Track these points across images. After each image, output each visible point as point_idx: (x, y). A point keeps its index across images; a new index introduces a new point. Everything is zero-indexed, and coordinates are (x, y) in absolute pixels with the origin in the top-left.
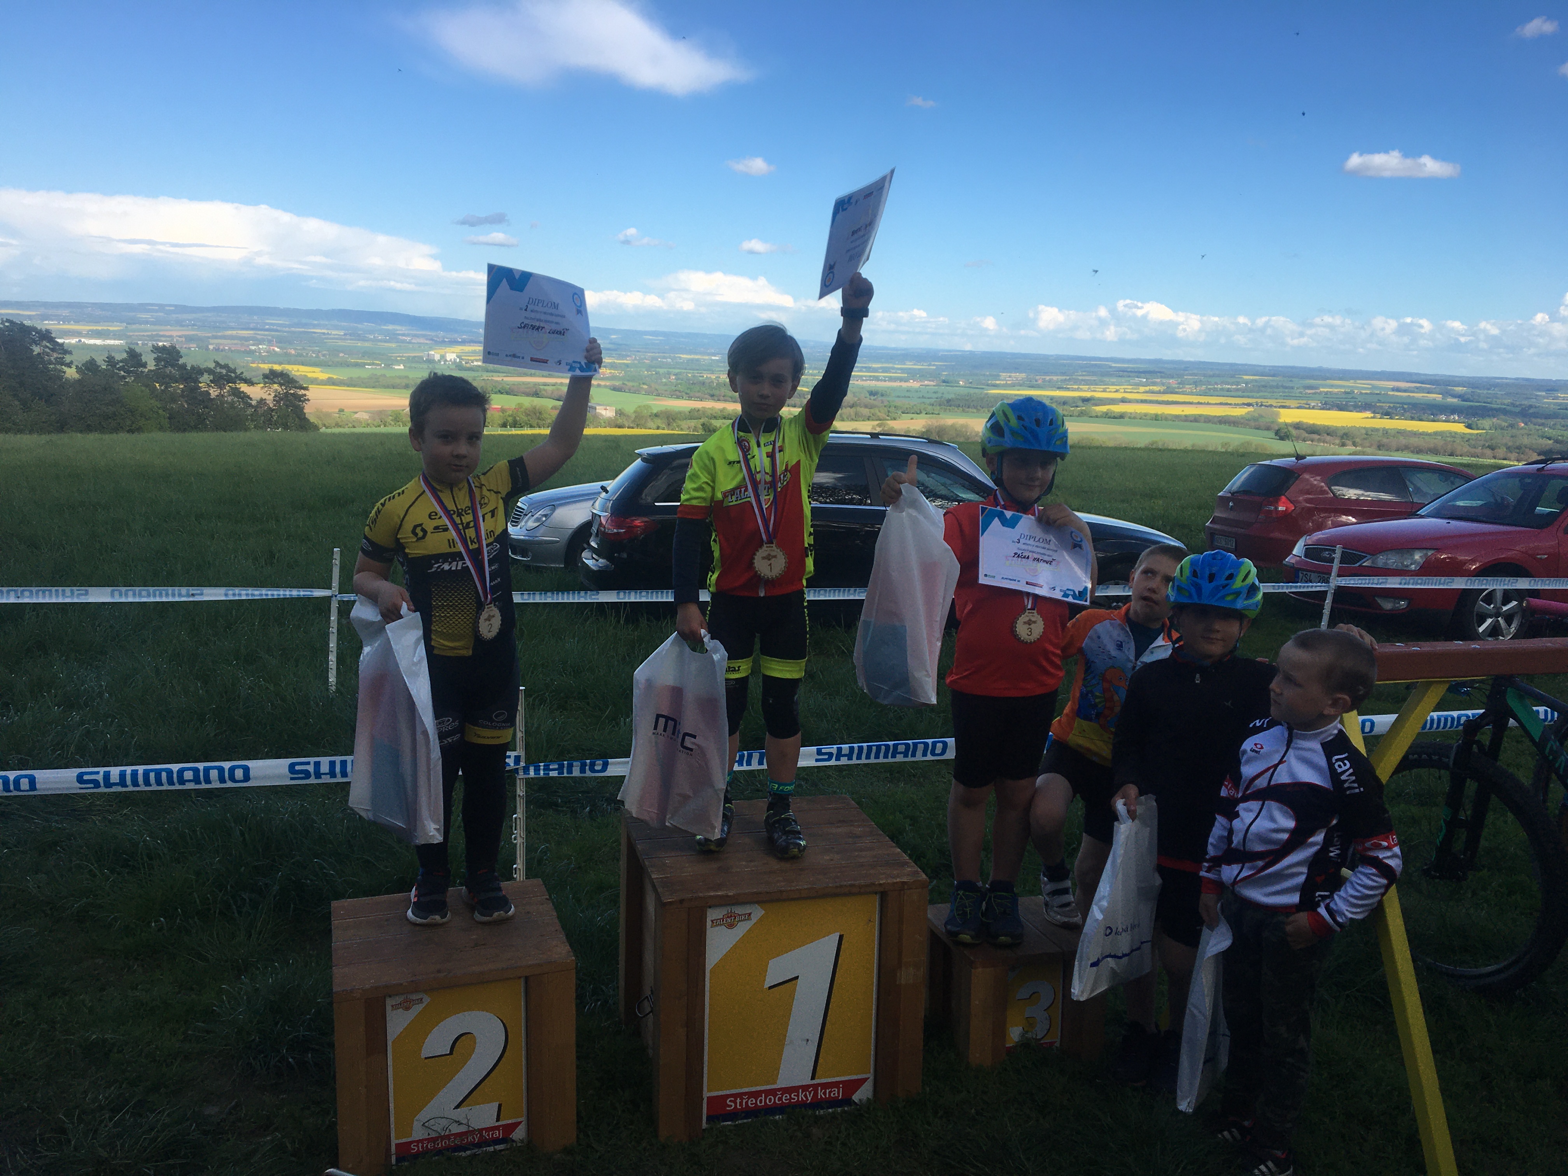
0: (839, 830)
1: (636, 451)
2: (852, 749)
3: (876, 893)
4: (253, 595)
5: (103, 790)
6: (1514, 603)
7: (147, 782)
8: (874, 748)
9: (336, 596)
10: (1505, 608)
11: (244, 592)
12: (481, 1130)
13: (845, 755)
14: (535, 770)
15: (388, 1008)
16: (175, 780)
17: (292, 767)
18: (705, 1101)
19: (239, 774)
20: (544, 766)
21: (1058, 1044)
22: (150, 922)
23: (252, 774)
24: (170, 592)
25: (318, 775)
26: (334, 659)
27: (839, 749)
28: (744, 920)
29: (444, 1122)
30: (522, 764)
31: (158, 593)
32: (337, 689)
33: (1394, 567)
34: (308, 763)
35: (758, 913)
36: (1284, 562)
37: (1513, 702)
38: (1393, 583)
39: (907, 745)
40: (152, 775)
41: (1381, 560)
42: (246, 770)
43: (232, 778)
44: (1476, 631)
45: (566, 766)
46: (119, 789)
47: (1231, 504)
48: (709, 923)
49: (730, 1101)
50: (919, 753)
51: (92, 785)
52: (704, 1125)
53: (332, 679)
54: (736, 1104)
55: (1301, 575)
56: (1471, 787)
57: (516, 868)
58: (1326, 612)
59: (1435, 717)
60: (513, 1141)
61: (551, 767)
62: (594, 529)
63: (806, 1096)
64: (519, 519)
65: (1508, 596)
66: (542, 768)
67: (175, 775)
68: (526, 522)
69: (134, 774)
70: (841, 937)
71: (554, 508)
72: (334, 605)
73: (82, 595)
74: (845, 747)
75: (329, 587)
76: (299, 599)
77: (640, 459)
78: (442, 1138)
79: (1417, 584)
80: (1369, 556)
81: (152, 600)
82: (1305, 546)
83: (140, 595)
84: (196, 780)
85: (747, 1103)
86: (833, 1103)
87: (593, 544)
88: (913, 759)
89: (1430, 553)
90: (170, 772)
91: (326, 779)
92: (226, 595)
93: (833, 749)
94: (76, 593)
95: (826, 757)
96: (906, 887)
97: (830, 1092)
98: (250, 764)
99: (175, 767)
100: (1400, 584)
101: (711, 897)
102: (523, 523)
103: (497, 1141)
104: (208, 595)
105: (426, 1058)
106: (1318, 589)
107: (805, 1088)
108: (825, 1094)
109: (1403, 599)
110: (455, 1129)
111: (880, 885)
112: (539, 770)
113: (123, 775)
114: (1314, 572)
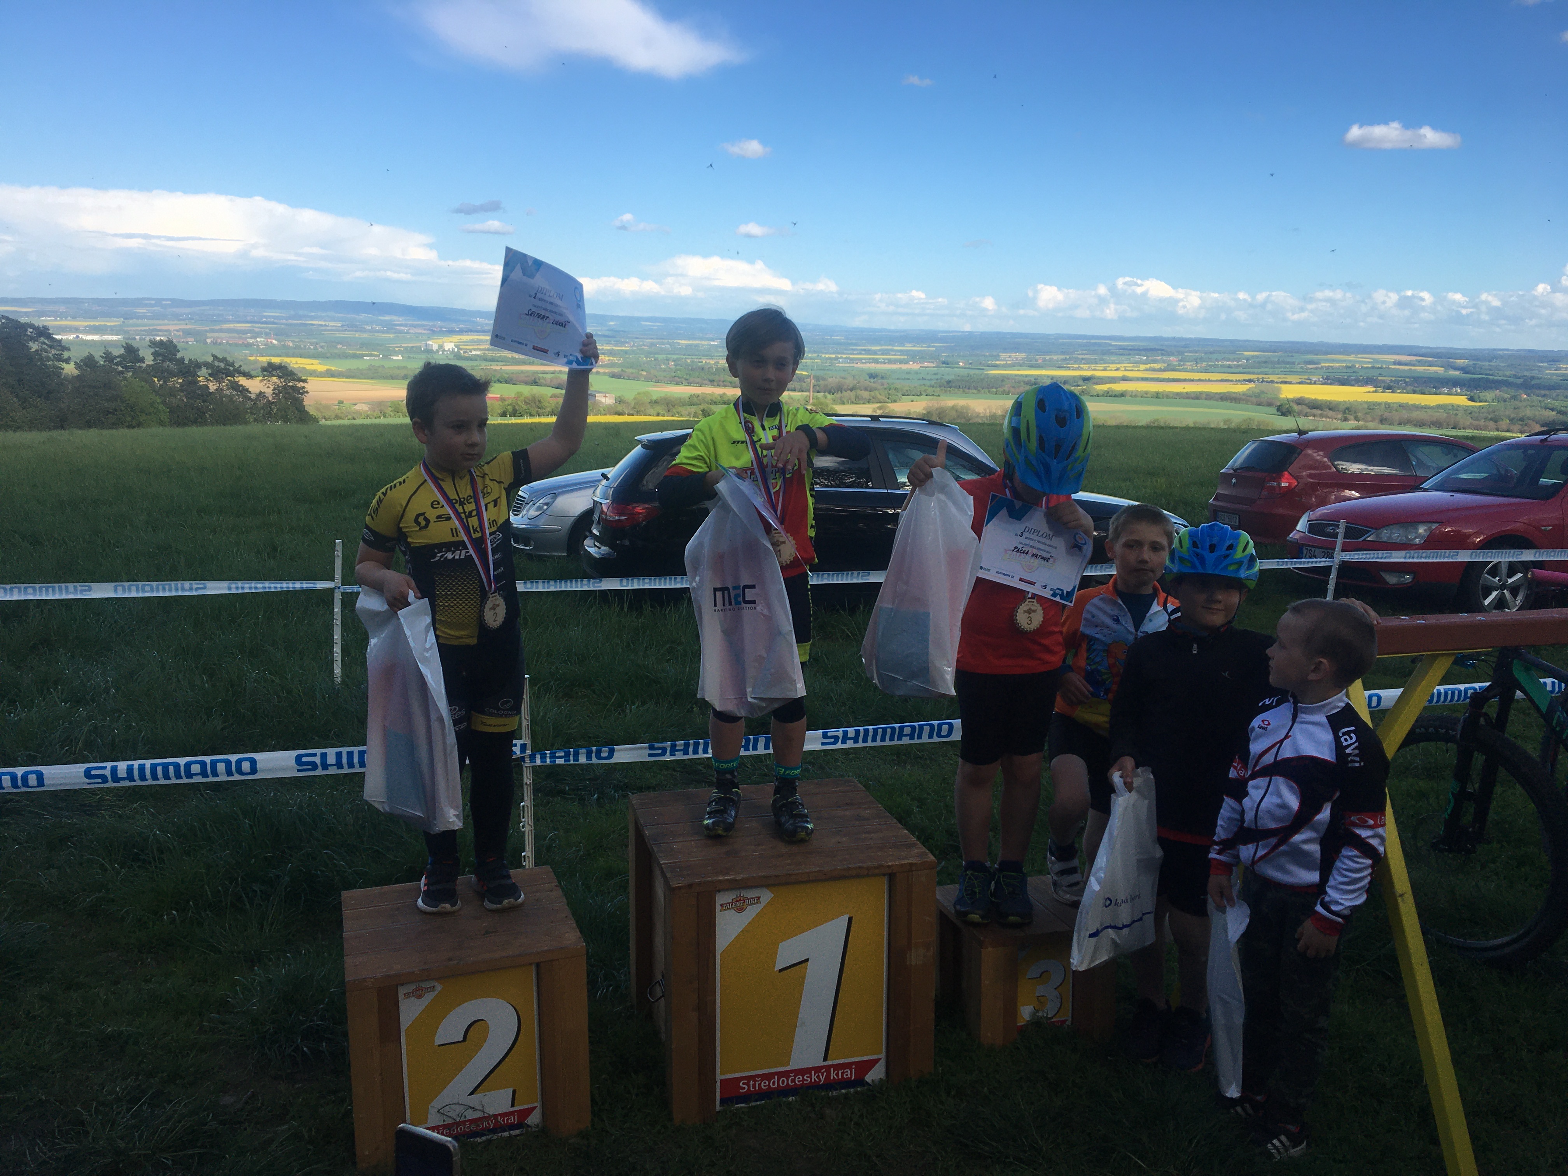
0: (848, 813)
1: (636, 438)
2: (857, 732)
3: (884, 875)
4: (256, 588)
5: (111, 784)
6: (1520, 575)
7: (154, 776)
8: (880, 730)
9: (339, 588)
10: (1510, 581)
11: (247, 586)
12: (495, 1116)
13: (850, 739)
14: (541, 758)
15: (401, 996)
16: (183, 773)
17: (298, 758)
18: (718, 1084)
19: (246, 766)
20: (550, 753)
21: (1069, 1023)
22: (162, 916)
23: (259, 766)
24: (173, 586)
25: (325, 766)
26: (339, 651)
27: (845, 733)
28: (755, 904)
29: (459, 1109)
30: (529, 752)
31: (160, 587)
32: (343, 680)
33: (1398, 541)
34: (315, 755)
35: (766, 896)
36: (1288, 538)
37: (1519, 674)
38: (1397, 557)
39: (913, 728)
40: (159, 769)
41: (1385, 534)
42: (253, 762)
43: (240, 771)
44: (1482, 604)
45: (572, 753)
46: (127, 784)
47: (1233, 481)
48: (718, 908)
49: (743, 1084)
50: (925, 735)
51: (100, 781)
52: (718, 1108)
53: (338, 670)
54: (749, 1086)
55: (1305, 552)
56: (1479, 759)
57: (524, 856)
58: (1331, 586)
59: (1442, 691)
60: (529, 1126)
61: (557, 755)
62: (596, 517)
63: (818, 1077)
64: (520, 508)
65: (1513, 568)
66: (548, 755)
67: (182, 769)
68: (528, 511)
69: (142, 768)
70: (850, 919)
71: (555, 496)
72: (338, 597)
73: (85, 591)
74: (851, 731)
75: (332, 579)
76: (303, 591)
77: (640, 446)
78: (458, 1124)
79: (1422, 557)
80: (1373, 531)
81: (155, 594)
82: (1308, 521)
83: (143, 591)
84: (204, 773)
85: (760, 1085)
86: (847, 1084)
87: (595, 532)
88: (920, 741)
89: (1434, 526)
90: (177, 766)
91: (333, 771)
92: (229, 588)
93: (839, 732)
94: (79, 588)
95: (832, 740)
96: (914, 868)
97: (843, 1073)
98: (257, 756)
99: (182, 761)
100: (1405, 558)
101: (720, 881)
102: (524, 512)
103: (512, 1127)
104: (212, 589)
105: (439, 1046)
106: (1322, 564)
107: (818, 1069)
108: (837, 1075)
109: (1408, 573)
110: (471, 1115)
111: (889, 866)
112: (546, 757)
113: (130, 769)
114: (1319, 547)
